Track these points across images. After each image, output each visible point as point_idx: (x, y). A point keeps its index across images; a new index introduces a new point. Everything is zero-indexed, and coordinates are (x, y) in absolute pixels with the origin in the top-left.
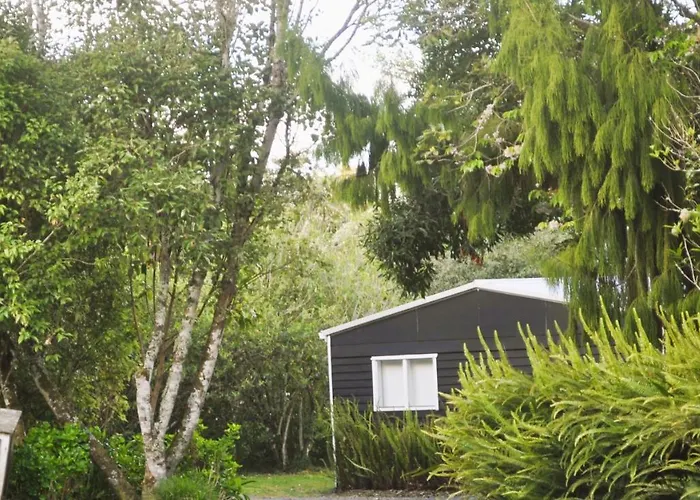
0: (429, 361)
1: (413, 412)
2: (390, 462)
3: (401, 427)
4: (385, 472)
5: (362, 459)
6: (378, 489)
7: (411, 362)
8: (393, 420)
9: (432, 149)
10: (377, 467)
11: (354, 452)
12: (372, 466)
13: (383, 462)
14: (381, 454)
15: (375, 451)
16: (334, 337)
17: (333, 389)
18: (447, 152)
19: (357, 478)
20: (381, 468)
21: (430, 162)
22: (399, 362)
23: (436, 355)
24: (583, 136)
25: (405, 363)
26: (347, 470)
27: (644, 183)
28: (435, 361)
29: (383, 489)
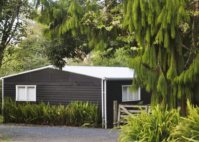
0: (34, 87)
1: (29, 101)
2: (21, 116)
3: (24, 106)
4: (19, 118)
5: (12, 114)
6: (17, 123)
7: (28, 87)
8: (22, 104)
9: (88, 20)
10: (17, 116)
11: (10, 112)
12: (15, 117)
13: (19, 115)
14: (18, 113)
15: (16, 112)
16: (4, 79)
17: (4, 94)
18: (93, 21)
19: (10, 119)
20: (18, 117)
21: (88, 24)
22: (25, 87)
23: (36, 86)
24: (151, 18)
25: (26, 88)
26: (7, 117)
27: (172, 35)
28: (35, 87)
29: (18, 123)
